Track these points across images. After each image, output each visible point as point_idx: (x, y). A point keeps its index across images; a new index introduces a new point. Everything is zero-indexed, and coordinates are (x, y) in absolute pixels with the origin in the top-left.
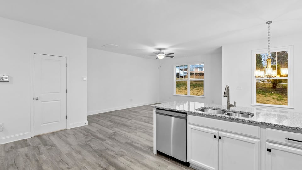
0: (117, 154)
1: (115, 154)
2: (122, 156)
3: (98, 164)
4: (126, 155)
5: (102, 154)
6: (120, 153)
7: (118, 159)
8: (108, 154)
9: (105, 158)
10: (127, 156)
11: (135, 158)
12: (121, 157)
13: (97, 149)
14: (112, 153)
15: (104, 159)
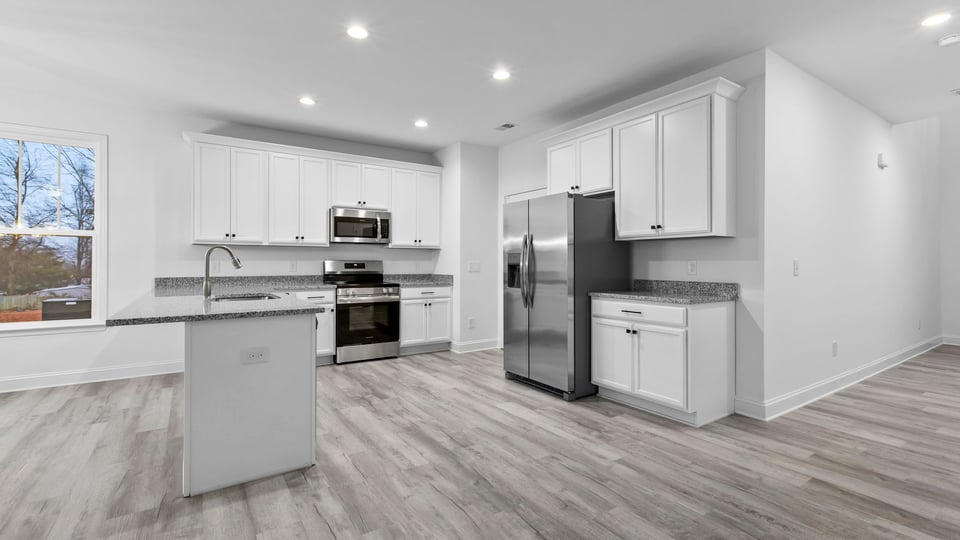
0: (427, 476)
1: (431, 478)
2: (412, 470)
3: (482, 457)
4: (400, 470)
5: (477, 484)
6: (413, 480)
7: (427, 462)
8: (456, 481)
9: (465, 471)
10: (397, 466)
11: (379, 458)
12: (417, 468)
13: (500, 511)
14: (441, 482)
15: (468, 467)
